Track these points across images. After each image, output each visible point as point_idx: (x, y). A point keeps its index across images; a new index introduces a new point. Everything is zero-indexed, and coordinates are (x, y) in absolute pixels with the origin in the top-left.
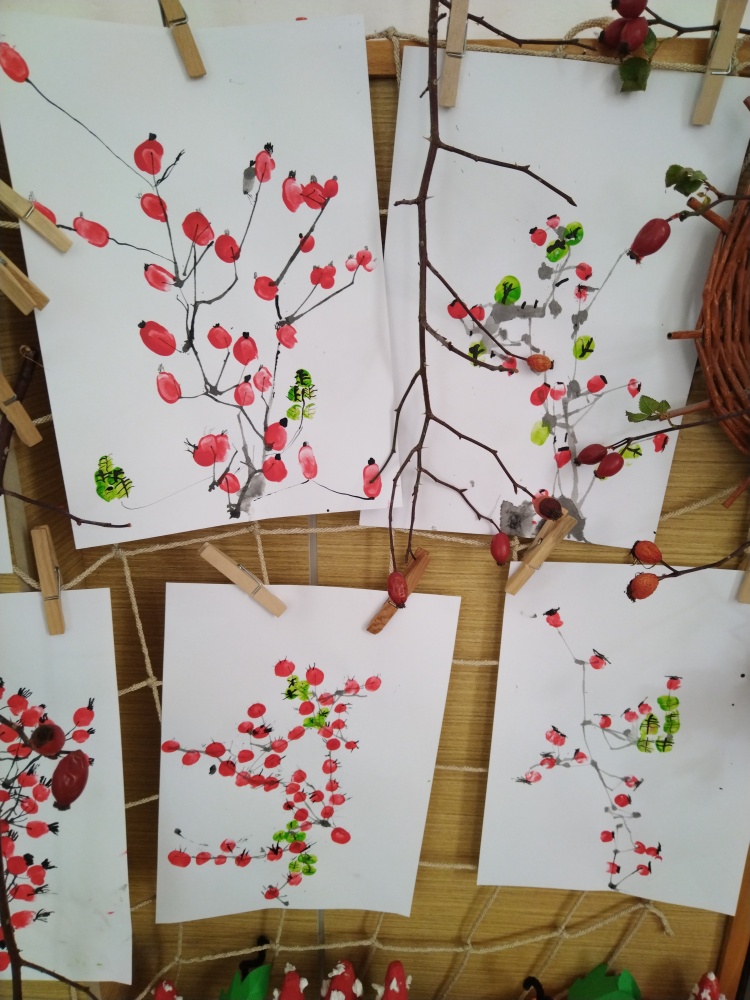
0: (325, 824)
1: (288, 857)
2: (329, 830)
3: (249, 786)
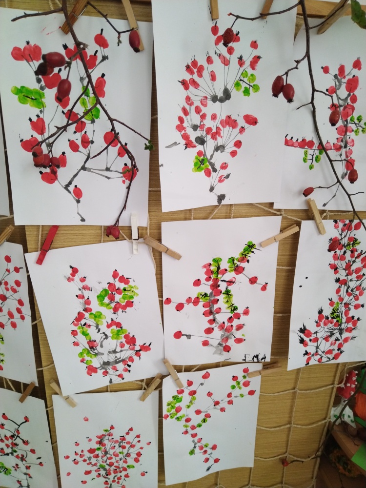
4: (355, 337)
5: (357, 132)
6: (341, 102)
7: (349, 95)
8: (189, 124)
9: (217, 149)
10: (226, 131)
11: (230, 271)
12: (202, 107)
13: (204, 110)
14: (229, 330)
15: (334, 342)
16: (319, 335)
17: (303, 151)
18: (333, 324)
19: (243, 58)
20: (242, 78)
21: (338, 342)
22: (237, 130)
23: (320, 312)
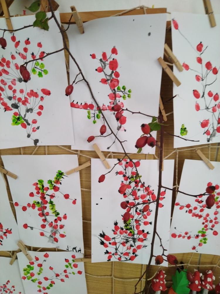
0: (212, 229)
1: (200, 238)
2: (213, 231)
3: (195, 217)
4: (146, 246)
5: (124, 97)
6: (108, 78)
7: (112, 72)
8: (6, 96)
9: (28, 111)
10: (32, 100)
11: (51, 189)
12: (13, 86)
13: (14, 87)
14: (55, 227)
15: (129, 247)
16: (117, 241)
17: (86, 111)
18: (127, 234)
19: (34, 54)
20: (36, 66)
21: (132, 248)
22: (39, 99)
23: (116, 224)
